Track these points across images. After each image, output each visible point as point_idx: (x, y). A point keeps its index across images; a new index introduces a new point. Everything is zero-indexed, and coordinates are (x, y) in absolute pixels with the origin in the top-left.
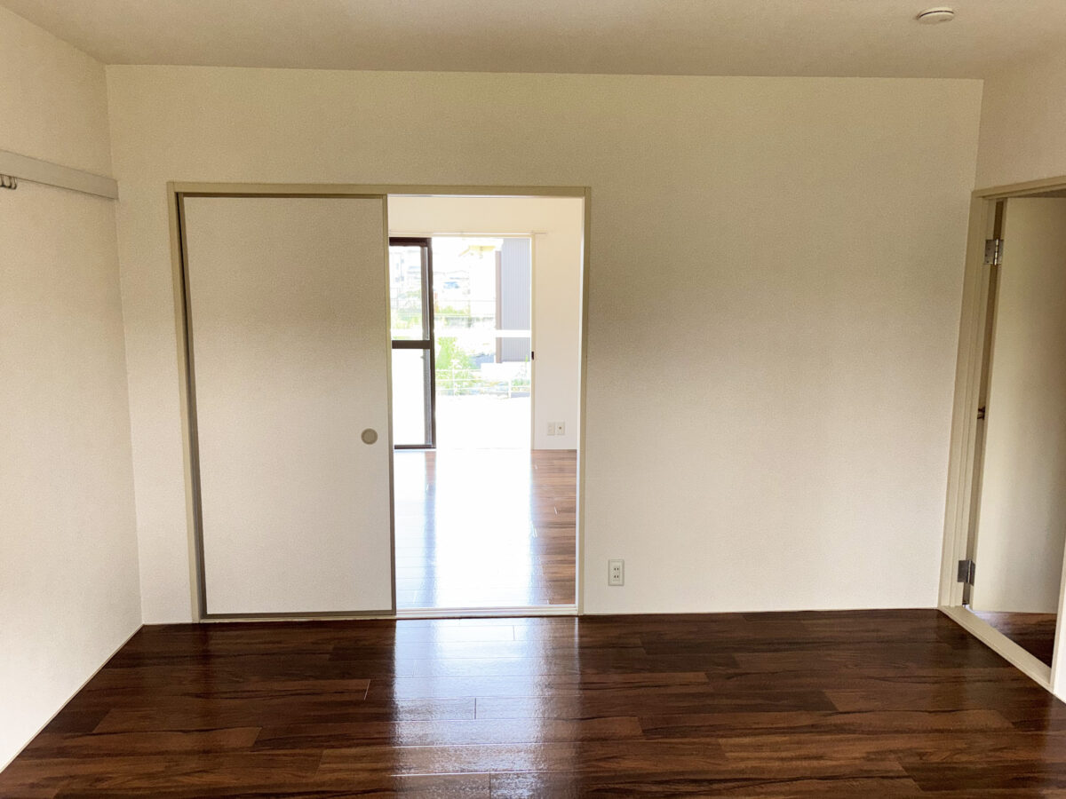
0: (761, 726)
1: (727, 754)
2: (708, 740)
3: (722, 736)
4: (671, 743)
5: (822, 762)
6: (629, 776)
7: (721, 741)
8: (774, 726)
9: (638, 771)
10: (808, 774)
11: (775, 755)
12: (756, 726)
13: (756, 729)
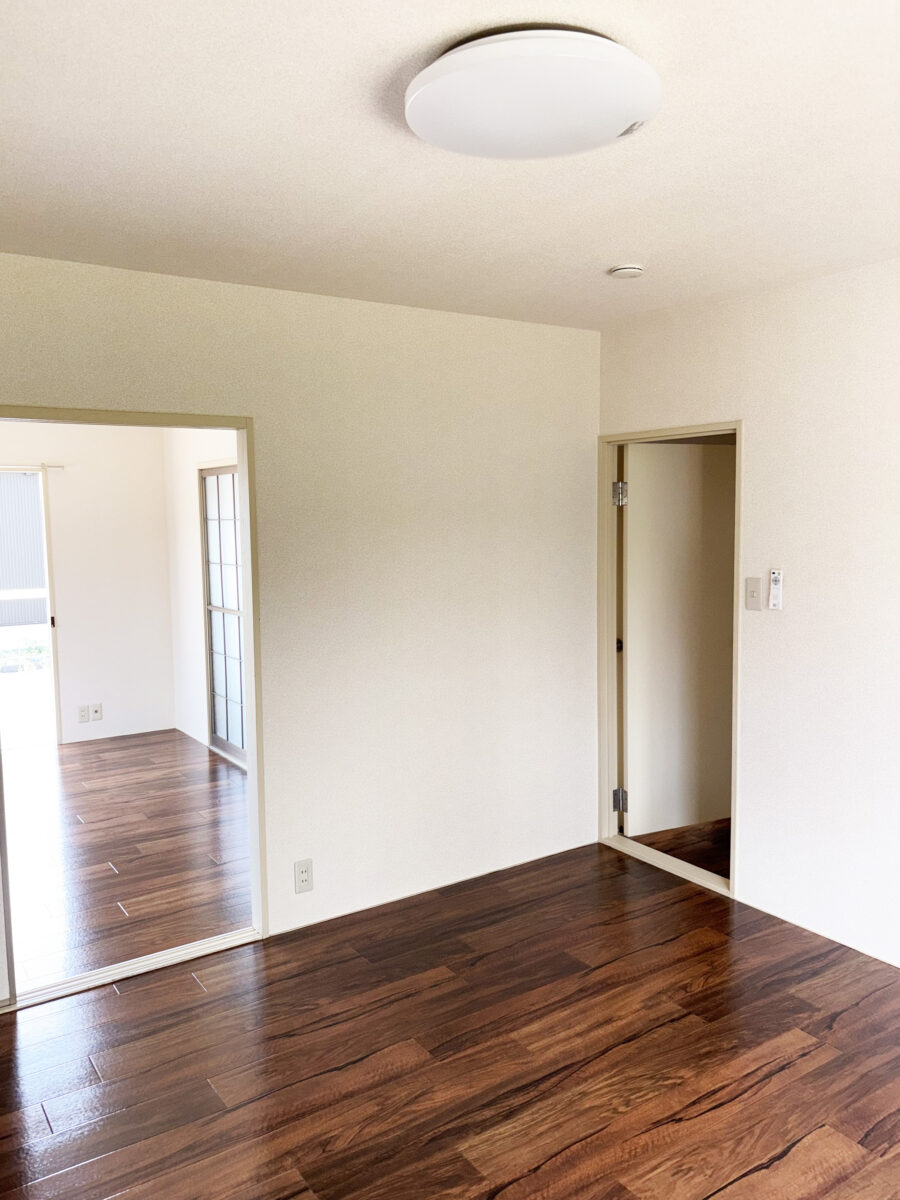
0: (537, 1007)
1: (530, 1048)
2: (501, 1039)
3: (512, 1030)
4: (469, 1056)
5: (614, 1024)
6: (452, 1110)
7: (514, 1035)
8: (549, 1002)
9: (458, 1101)
10: (611, 1041)
11: (571, 1032)
12: (534, 1008)
13: (535, 1011)
